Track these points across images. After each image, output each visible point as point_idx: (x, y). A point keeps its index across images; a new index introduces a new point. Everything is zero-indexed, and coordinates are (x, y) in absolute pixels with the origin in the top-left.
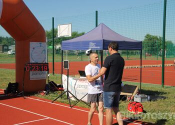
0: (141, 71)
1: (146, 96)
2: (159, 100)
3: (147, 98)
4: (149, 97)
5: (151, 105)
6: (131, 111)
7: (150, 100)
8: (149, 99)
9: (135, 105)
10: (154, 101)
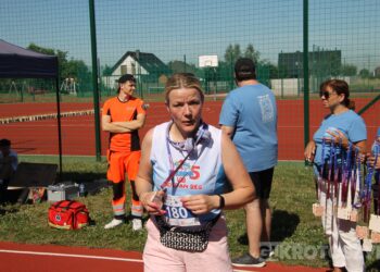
0: (59, 127)
1: (76, 185)
2: (103, 190)
3: (78, 189)
4: (82, 187)
5: (90, 204)
6: (62, 225)
7: (85, 194)
8: (82, 191)
9: (68, 208)
10: (94, 194)
